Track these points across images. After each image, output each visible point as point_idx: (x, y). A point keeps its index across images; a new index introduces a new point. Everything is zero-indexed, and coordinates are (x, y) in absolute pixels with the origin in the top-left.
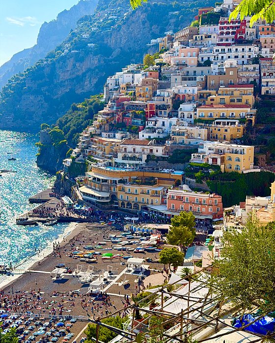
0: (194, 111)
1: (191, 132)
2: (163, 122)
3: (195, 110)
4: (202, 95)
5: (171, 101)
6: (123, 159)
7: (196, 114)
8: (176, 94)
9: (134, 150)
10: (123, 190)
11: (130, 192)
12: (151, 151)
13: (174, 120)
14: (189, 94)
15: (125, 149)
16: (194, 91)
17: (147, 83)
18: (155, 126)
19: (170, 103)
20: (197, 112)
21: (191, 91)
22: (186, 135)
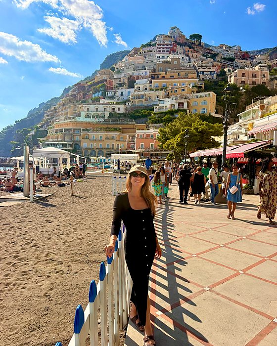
0: (149, 83)
1: (149, 95)
2: (122, 93)
3: (151, 82)
4: (153, 76)
5: (127, 80)
6: (86, 118)
7: (151, 86)
8: (131, 76)
9: (97, 109)
10: (86, 138)
11: (95, 139)
12: (113, 109)
13: (132, 90)
14: (142, 76)
15: (88, 109)
16: (146, 73)
17: (105, 73)
18: (115, 95)
19: (126, 81)
20: (152, 84)
21: (144, 73)
22: (144, 98)
